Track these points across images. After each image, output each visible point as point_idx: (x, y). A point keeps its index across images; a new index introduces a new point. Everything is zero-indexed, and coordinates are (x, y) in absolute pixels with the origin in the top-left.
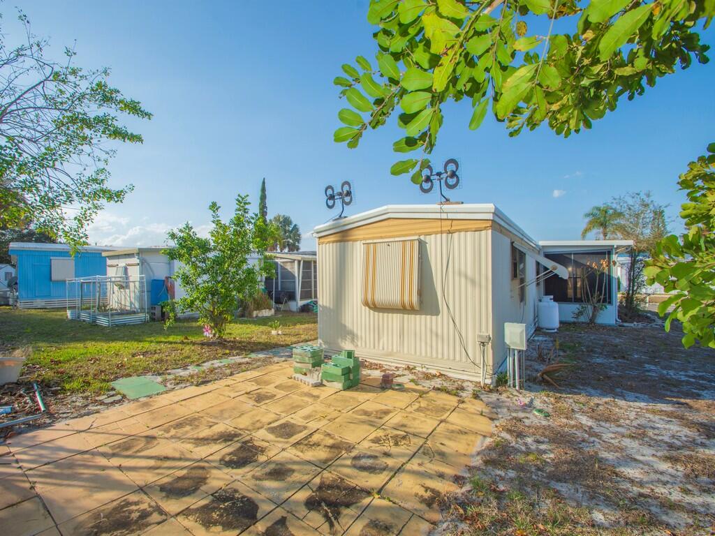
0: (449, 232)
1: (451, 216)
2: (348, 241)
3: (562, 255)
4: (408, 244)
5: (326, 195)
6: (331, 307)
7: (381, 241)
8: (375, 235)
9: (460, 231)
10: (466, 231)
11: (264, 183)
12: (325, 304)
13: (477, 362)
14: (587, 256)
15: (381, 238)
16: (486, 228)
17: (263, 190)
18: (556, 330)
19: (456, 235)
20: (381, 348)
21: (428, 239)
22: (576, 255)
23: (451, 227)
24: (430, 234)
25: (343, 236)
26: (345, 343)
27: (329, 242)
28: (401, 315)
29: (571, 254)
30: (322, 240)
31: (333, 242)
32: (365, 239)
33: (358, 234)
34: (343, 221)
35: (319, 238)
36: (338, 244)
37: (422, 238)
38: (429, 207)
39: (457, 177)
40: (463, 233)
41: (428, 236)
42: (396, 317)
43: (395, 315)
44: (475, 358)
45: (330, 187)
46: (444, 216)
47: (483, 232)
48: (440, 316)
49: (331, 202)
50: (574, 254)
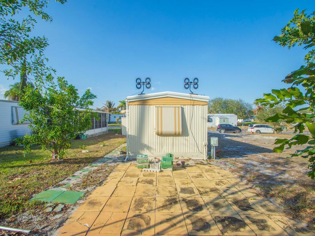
0: (193, 105)
1: (194, 99)
2: (146, 105)
4: (177, 108)
5: (137, 82)
6: (136, 135)
7: (164, 106)
8: (161, 104)
9: (197, 105)
10: (199, 105)
12: (132, 134)
13: (202, 152)
15: (164, 105)
16: (206, 105)
19: (195, 106)
20: (163, 152)
21: (184, 107)
23: (194, 103)
24: (185, 105)
25: (144, 103)
26: (144, 152)
27: (135, 105)
28: (173, 137)
30: (131, 103)
31: (138, 105)
32: (155, 105)
33: (151, 102)
34: (144, 96)
35: (129, 102)
36: (141, 106)
37: (182, 106)
38: (186, 94)
39: (198, 85)
40: (198, 106)
41: (184, 106)
42: (170, 138)
43: (170, 137)
44: (201, 151)
45: (139, 79)
47: (205, 106)
49: (139, 86)
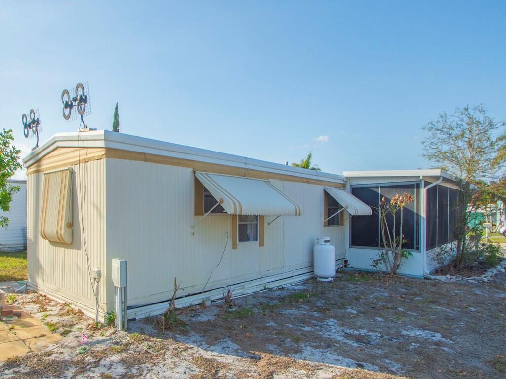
0: (86, 161)
1: (85, 144)
2: (40, 171)
3: (367, 188)
4: (64, 174)
6: (32, 240)
7: (53, 171)
9: (90, 160)
10: (94, 159)
11: (117, 108)
12: (30, 237)
14: (394, 190)
16: (102, 156)
17: (116, 116)
18: (330, 279)
19: (89, 164)
20: (54, 283)
21: (76, 169)
22: (383, 189)
23: (86, 156)
25: (38, 167)
27: (31, 173)
28: (64, 249)
29: (378, 187)
30: (28, 171)
35: (27, 168)
36: (36, 174)
37: (73, 167)
40: (92, 163)
41: (76, 166)
42: (61, 251)
43: (61, 248)
46: (81, 144)
47: (102, 161)
48: (81, 251)
50: (381, 187)
